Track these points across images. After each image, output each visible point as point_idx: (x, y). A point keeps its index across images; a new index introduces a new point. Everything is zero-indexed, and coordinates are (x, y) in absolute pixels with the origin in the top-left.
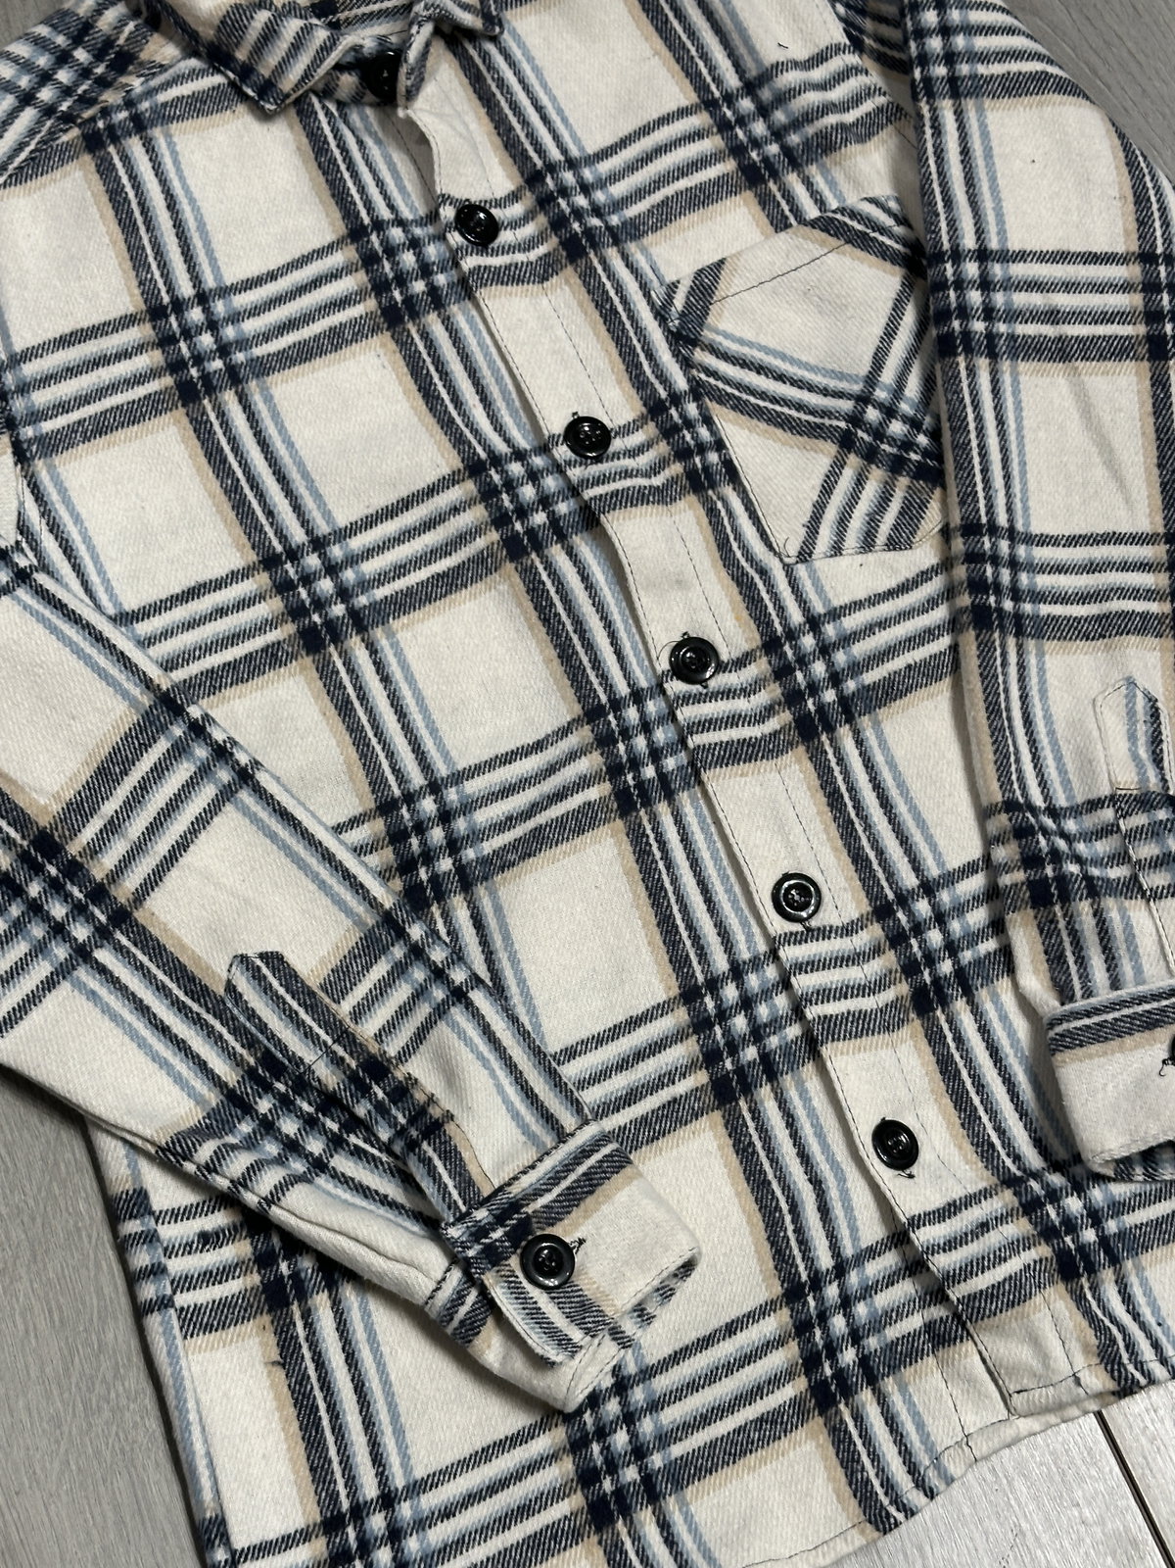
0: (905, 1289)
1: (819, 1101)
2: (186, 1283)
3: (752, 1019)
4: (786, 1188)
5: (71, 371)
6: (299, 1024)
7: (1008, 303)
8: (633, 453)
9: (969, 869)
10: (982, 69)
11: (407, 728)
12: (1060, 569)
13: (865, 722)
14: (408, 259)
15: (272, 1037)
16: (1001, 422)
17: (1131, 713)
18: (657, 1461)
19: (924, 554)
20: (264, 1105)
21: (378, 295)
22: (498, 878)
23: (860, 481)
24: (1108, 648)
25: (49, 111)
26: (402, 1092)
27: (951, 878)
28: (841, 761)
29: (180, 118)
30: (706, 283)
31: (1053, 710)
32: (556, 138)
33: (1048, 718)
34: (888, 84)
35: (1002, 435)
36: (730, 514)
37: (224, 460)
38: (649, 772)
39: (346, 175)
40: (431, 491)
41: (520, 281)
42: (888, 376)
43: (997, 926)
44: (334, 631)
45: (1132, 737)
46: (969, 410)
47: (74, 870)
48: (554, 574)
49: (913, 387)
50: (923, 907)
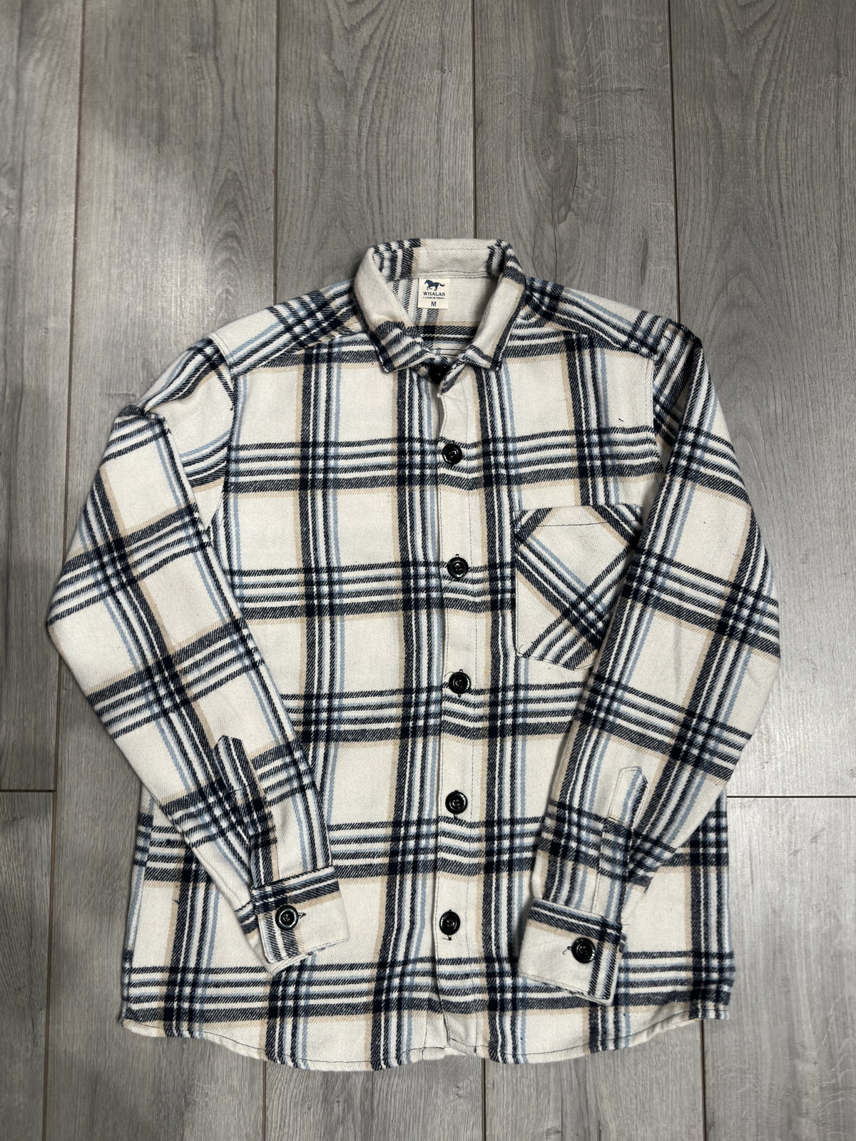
0: (427, 981)
1: (429, 890)
2: (154, 858)
3: (417, 844)
4: (400, 919)
5: (260, 459)
6: (237, 773)
7: (663, 583)
8: (474, 582)
9: (534, 820)
10: (702, 469)
11: (332, 664)
12: (634, 706)
13: (520, 738)
14: (417, 459)
15: (225, 774)
16: (636, 634)
17: (633, 784)
18: (302, 1003)
19: (578, 675)
20: (211, 800)
21: (399, 469)
22: (341, 743)
23: (565, 632)
24: (638, 749)
25: (295, 338)
26: (265, 819)
27: (524, 821)
28: (502, 750)
29: (348, 361)
30: (540, 515)
31: (602, 766)
32: (504, 425)
33: (598, 768)
34: (663, 452)
35: (634, 640)
36: (504, 624)
37: (307, 519)
38: (421, 723)
39: (407, 412)
40: (384, 566)
41: (460, 486)
42: (597, 591)
43: (535, 848)
44: (321, 611)
45: (629, 794)
46: (623, 625)
47: (175, 677)
48: (417, 623)
49: (607, 600)
50: (506, 829)
